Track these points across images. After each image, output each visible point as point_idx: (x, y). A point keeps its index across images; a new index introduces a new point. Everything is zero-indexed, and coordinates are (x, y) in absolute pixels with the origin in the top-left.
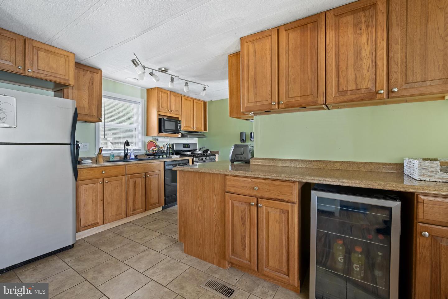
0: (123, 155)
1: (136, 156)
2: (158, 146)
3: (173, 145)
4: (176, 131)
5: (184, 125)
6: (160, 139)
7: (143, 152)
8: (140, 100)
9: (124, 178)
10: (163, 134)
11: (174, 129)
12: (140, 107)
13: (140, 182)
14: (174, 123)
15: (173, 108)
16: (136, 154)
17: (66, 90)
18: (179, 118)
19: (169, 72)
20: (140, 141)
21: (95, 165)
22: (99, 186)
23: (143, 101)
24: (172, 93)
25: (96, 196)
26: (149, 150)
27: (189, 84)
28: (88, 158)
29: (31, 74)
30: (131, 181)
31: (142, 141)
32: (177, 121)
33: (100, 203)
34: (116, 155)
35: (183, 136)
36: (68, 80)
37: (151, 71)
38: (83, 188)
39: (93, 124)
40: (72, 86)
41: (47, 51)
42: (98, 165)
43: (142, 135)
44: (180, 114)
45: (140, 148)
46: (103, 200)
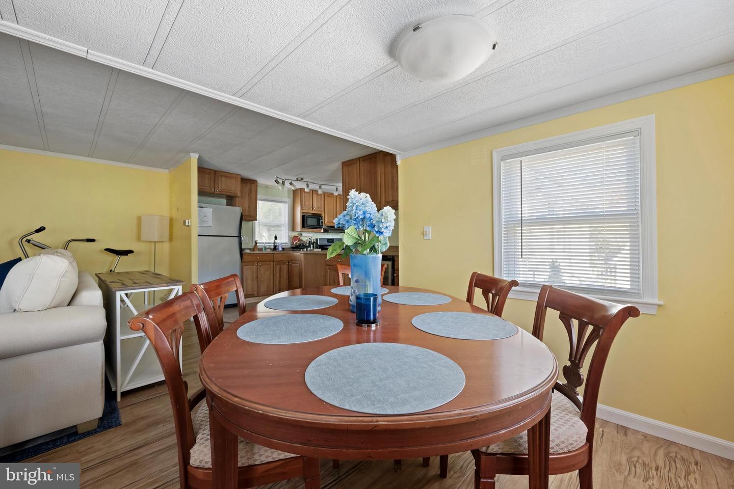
0: (272, 247)
1: (283, 249)
2: (301, 240)
3: (317, 239)
4: (318, 226)
5: (326, 221)
6: (304, 234)
7: (289, 246)
8: (287, 200)
9: (272, 263)
10: (306, 230)
11: (316, 224)
12: (287, 205)
13: (285, 268)
14: (316, 219)
15: (315, 205)
16: (284, 247)
17: (234, 199)
18: (321, 214)
19: (304, 180)
20: (287, 235)
21: (252, 252)
22: (255, 267)
23: (290, 200)
24: (314, 192)
25: (253, 275)
26: (293, 244)
27: (323, 187)
28: (248, 249)
29: (218, 193)
30: (278, 267)
31: (289, 236)
32: (318, 217)
33: (255, 280)
34: (267, 247)
35: (326, 231)
36: (237, 194)
37: (290, 181)
38: (245, 268)
39: (251, 222)
40: (238, 197)
41: (226, 177)
42: (254, 252)
43: (289, 230)
44: (323, 210)
45: (287, 242)
46: (257, 278)
